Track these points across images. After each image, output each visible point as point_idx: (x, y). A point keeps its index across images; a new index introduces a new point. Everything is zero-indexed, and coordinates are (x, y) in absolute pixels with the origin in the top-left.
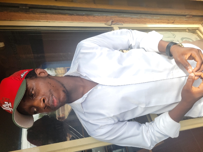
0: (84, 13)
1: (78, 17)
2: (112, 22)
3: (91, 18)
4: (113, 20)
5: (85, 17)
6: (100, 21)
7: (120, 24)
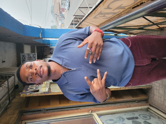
0: (75, 108)
1: (72, 111)
2: (92, 111)
3: (79, 110)
4: (92, 110)
5: (76, 111)
6: (85, 112)
7: (97, 112)
